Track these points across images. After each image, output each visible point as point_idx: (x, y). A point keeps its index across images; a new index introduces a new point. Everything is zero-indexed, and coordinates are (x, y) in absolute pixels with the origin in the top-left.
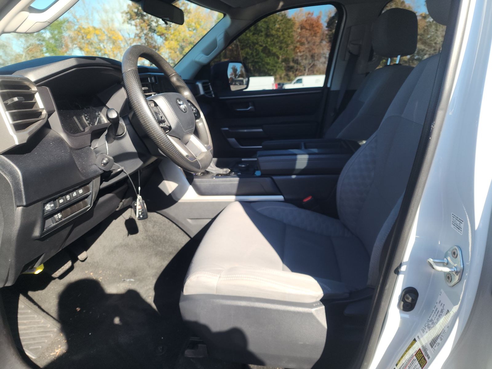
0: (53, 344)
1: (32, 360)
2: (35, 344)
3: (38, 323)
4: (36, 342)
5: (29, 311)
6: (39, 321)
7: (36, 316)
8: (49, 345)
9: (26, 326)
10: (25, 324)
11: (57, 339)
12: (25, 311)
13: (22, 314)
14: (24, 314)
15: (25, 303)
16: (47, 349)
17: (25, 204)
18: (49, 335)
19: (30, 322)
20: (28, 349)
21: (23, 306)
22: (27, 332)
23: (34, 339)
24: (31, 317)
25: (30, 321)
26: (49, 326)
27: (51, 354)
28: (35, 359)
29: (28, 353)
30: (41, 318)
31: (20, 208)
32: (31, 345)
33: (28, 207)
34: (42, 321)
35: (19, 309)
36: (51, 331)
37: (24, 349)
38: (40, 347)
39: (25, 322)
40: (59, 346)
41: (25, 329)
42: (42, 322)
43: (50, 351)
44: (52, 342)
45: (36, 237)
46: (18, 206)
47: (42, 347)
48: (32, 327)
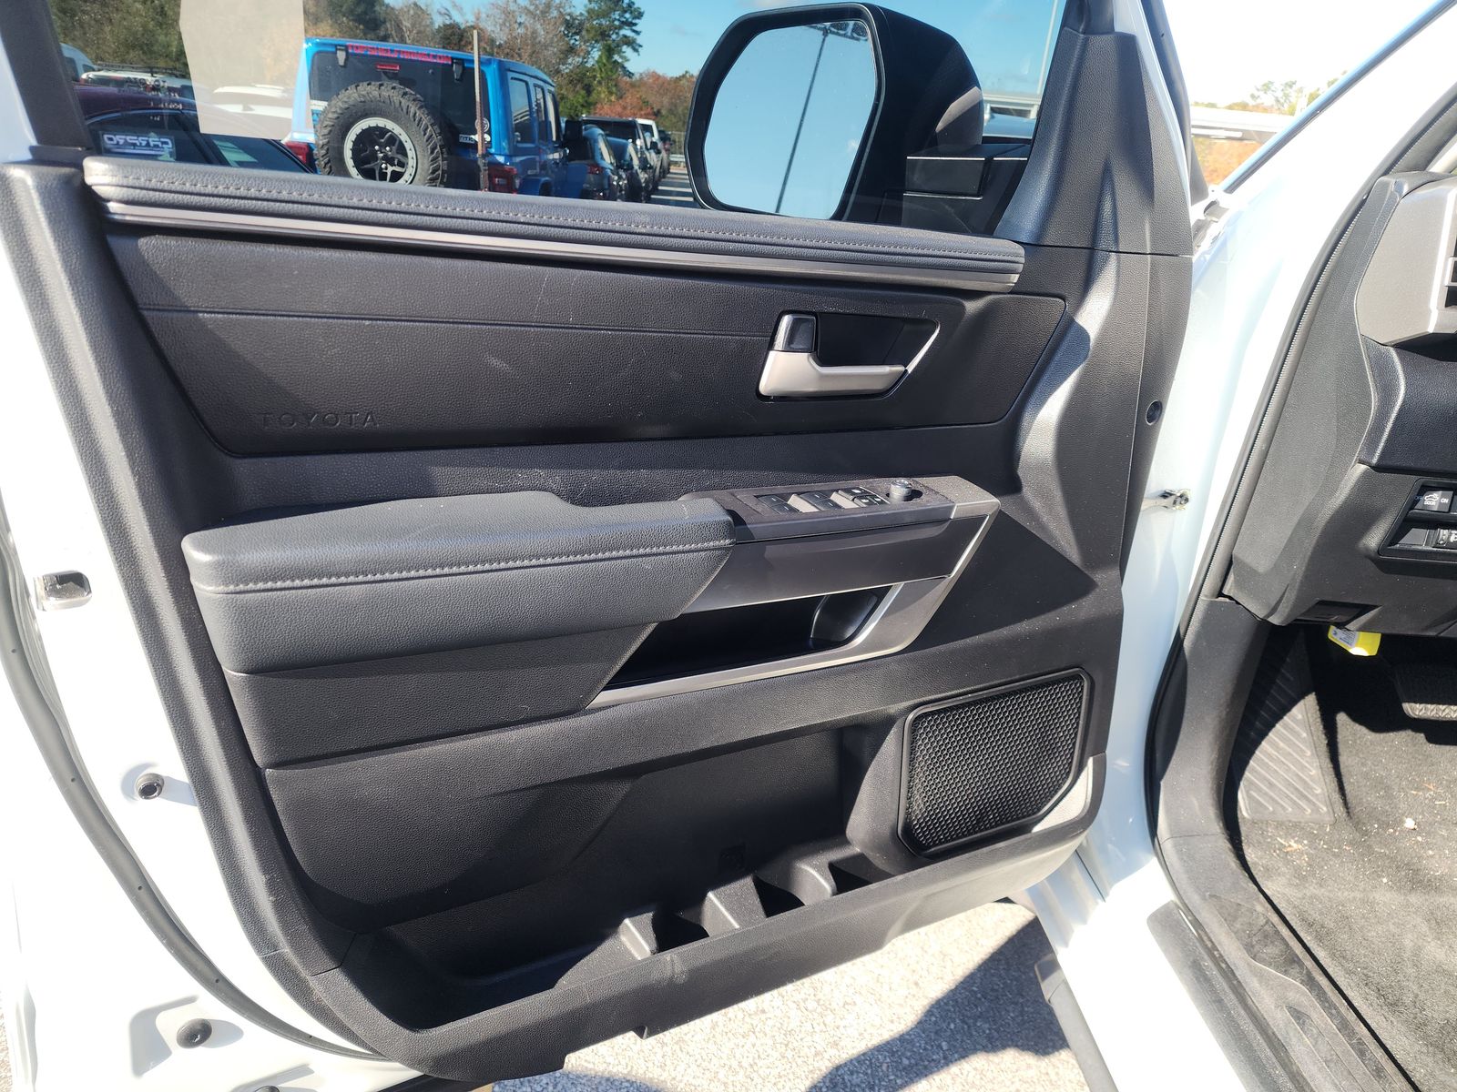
0: (1296, 825)
1: (1239, 812)
2: (1266, 794)
3: (1303, 768)
4: (1272, 794)
5: (1305, 735)
6: (1306, 767)
7: (1309, 753)
8: (1290, 821)
9: (1276, 753)
10: (1277, 748)
11: (1312, 828)
12: (1297, 729)
13: (1286, 727)
14: (1292, 730)
15: (1309, 715)
16: (1280, 825)
17: (1375, 461)
18: (1305, 807)
19: (1290, 754)
20: (1247, 792)
21: (1300, 717)
22: (1270, 763)
23: (1271, 785)
24: (1299, 747)
25: (1290, 751)
26: (1319, 791)
27: (1278, 839)
28: (1244, 818)
29: (1241, 796)
30: (1315, 765)
31: (1363, 467)
32: (1259, 790)
33: (1380, 472)
34: (1313, 772)
35: (1288, 714)
36: (1314, 804)
37: (1242, 784)
38: (1271, 809)
39: (1282, 744)
40: (1305, 842)
41: (1270, 756)
42: (1311, 773)
43: (1281, 833)
44: (1300, 822)
45: (1367, 549)
46: (1361, 462)
47: (1273, 812)
48: (1287, 766)
